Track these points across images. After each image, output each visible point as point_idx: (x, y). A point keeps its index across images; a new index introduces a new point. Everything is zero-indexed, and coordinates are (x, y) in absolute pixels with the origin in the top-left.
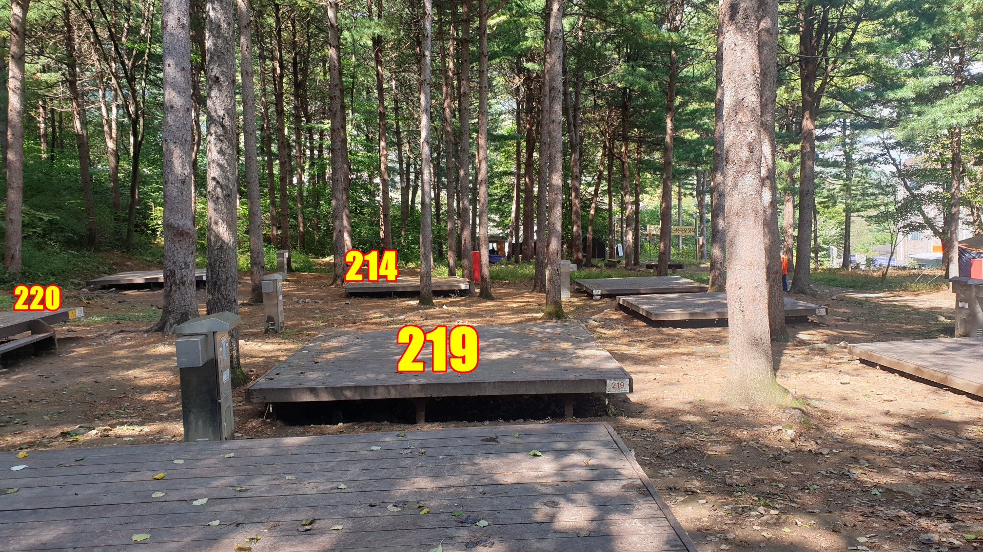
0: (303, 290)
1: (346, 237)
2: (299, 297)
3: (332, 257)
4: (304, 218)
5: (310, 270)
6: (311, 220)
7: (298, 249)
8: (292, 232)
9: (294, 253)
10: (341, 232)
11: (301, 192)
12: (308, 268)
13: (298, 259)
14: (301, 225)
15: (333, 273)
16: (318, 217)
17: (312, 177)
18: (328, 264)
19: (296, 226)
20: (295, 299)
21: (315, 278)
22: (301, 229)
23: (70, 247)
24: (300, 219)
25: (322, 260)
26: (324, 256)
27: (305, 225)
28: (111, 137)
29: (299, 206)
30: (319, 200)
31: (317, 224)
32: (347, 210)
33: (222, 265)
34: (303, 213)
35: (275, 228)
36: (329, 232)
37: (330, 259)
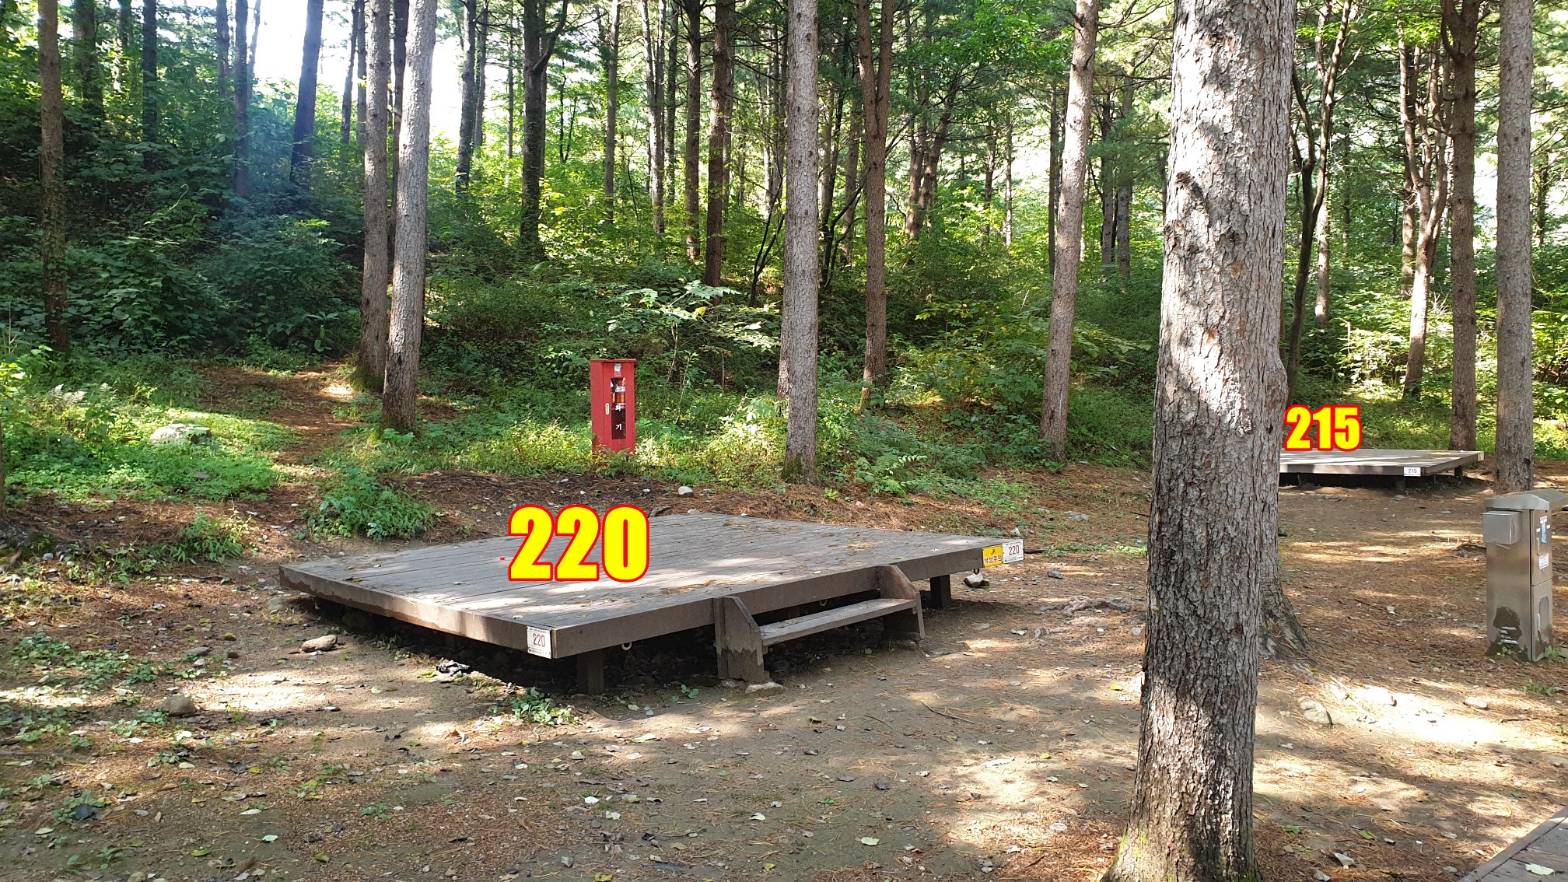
33: (1193, 493)
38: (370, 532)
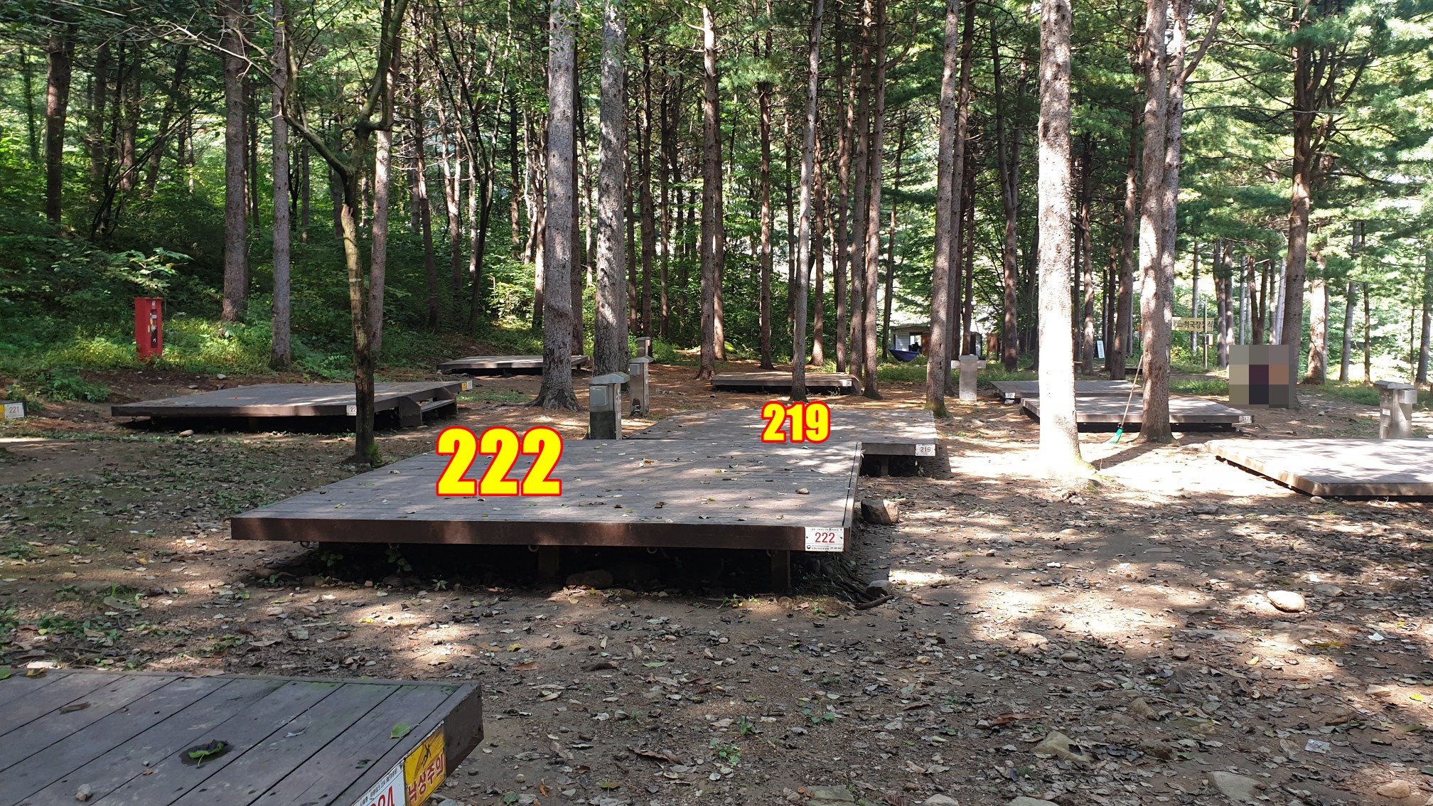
0: (665, 382)
1: (717, 323)
2: (662, 389)
3: (698, 348)
4: (668, 300)
5: (673, 362)
6: (676, 301)
7: (660, 337)
8: (653, 316)
9: (655, 342)
10: (710, 319)
11: (665, 265)
12: (671, 359)
13: (661, 348)
14: (665, 307)
15: (699, 367)
16: (685, 298)
17: (678, 248)
18: (693, 356)
19: (660, 308)
20: (658, 390)
21: (679, 371)
22: (664, 313)
23: (411, 328)
24: (663, 300)
25: (687, 351)
26: (690, 347)
27: (669, 308)
28: (453, 200)
29: (663, 284)
30: (687, 277)
31: (684, 307)
32: (719, 292)
34: (667, 293)
35: (633, 311)
36: (697, 316)
37: (696, 350)
38: (89, 397)
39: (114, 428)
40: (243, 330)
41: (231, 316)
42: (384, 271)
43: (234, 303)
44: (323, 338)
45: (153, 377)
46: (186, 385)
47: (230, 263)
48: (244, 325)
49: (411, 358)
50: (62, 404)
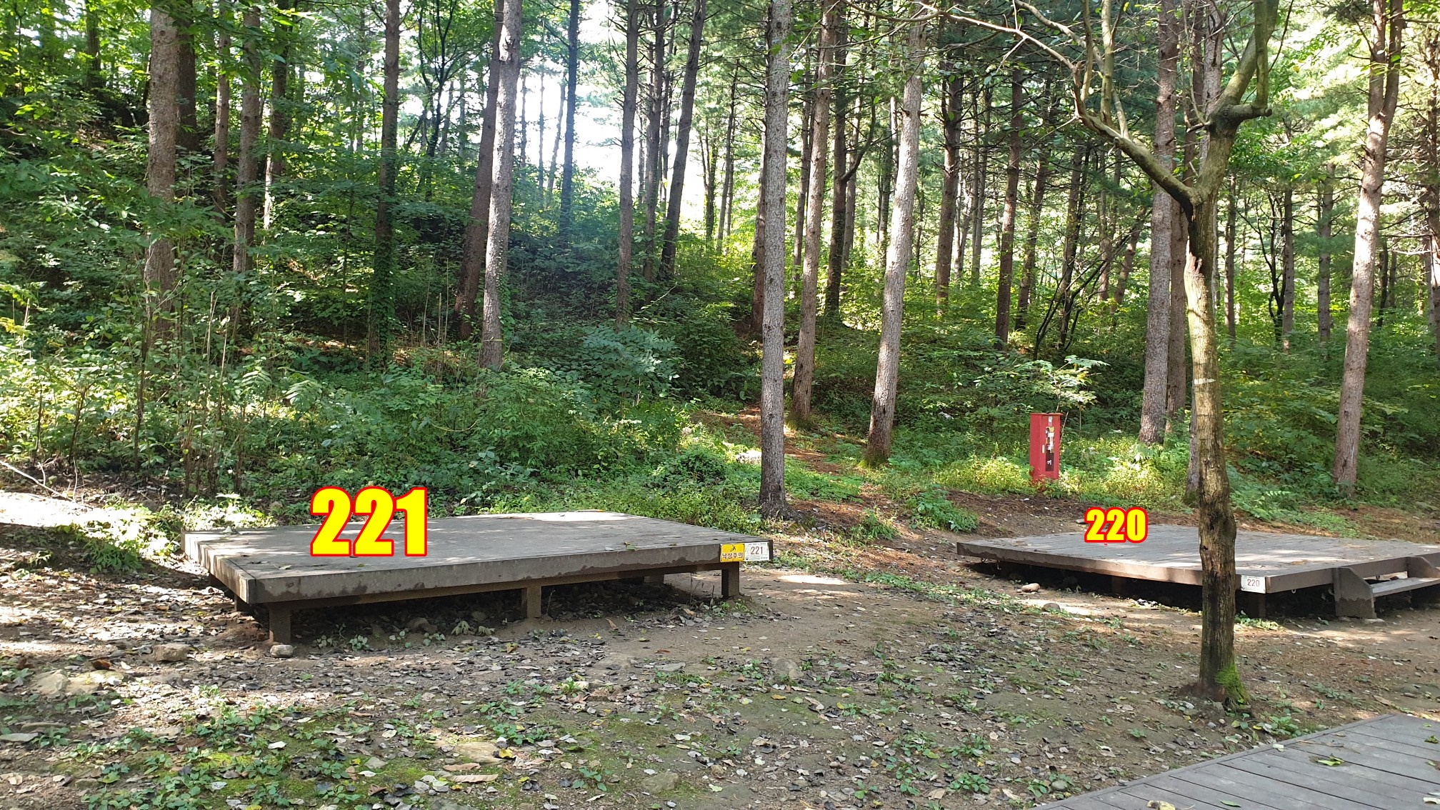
23: (1414, 455)
38: (952, 527)
39: (958, 569)
40: (1159, 453)
41: (1149, 435)
42: (1362, 379)
43: (1153, 420)
44: (1276, 465)
45: (1039, 506)
46: (1074, 518)
47: (1150, 373)
48: (1161, 448)
49: (1406, 496)
50: (922, 533)
